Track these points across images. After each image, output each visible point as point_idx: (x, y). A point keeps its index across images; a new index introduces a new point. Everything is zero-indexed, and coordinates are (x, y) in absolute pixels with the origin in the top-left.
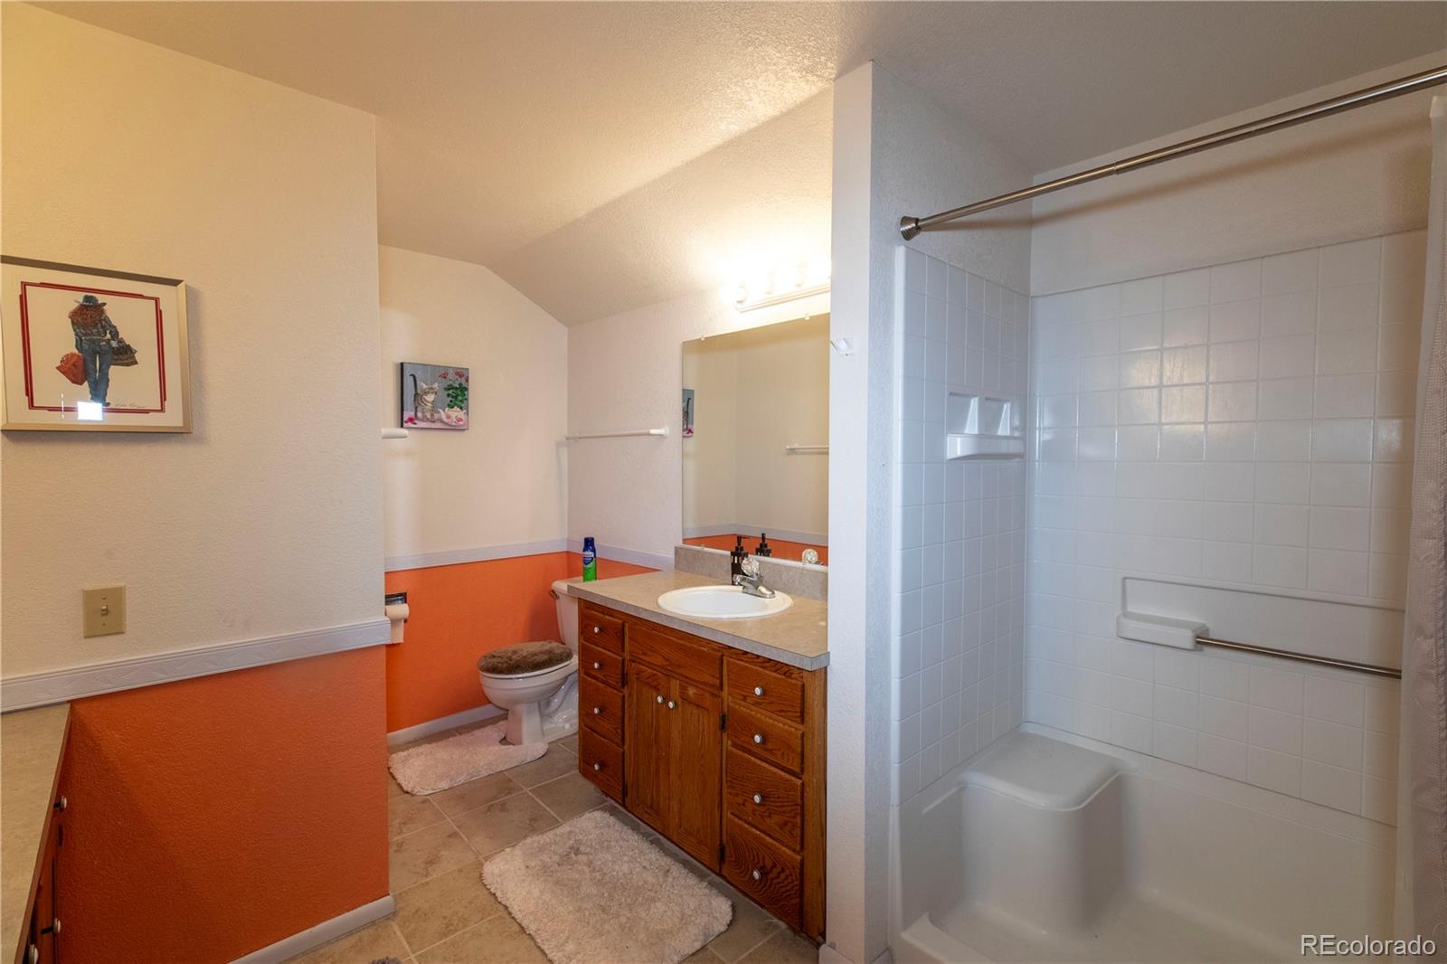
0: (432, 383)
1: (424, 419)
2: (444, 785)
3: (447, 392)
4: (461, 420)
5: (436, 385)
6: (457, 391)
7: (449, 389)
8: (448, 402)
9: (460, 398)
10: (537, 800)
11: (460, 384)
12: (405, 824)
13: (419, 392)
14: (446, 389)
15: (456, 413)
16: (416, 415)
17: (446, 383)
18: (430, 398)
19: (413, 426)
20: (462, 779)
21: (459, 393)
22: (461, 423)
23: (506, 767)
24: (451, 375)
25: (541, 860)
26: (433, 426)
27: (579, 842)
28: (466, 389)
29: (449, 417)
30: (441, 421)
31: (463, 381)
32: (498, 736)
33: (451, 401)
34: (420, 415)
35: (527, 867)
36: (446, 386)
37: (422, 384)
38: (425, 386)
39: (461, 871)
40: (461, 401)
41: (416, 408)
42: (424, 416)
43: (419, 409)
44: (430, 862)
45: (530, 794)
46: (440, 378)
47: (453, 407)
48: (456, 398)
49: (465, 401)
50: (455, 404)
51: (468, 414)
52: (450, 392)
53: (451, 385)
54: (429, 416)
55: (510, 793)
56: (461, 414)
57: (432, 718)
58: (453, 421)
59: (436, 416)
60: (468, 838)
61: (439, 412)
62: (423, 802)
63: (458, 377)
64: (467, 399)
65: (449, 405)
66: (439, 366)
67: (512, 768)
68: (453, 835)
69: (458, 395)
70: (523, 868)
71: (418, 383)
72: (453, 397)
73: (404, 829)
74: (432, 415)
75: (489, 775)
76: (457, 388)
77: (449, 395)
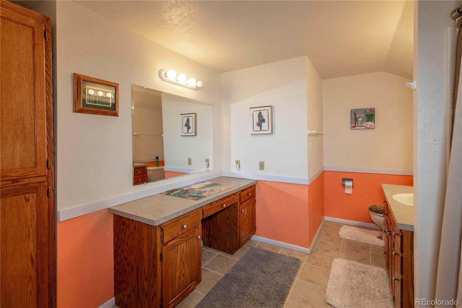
0: (361, 115)
1: (358, 126)
2: (349, 238)
3: (366, 117)
4: (372, 125)
5: (362, 115)
6: (370, 116)
7: (367, 116)
8: (367, 120)
9: (371, 118)
10: (370, 256)
11: (371, 114)
12: (331, 240)
13: (356, 118)
14: (366, 116)
15: (370, 123)
16: (355, 125)
17: (366, 114)
18: (360, 119)
19: (355, 128)
20: (354, 239)
21: (371, 116)
22: (372, 126)
23: (371, 243)
24: (368, 111)
25: (350, 267)
26: (361, 128)
27: (367, 272)
28: (374, 115)
29: (367, 125)
30: (364, 126)
31: (372, 112)
32: (378, 235)
33: (368, 120)
34: (357, 125)
35: (345, 266)
36: (366, 115)
37: (358, 115)
38: (358, 116)
39: (331, 257)
40: (371, 119)
41: (355, 123)
42: (358, 125)
43: (356, 123)
44: (327, 251)
45: (370, 253)
46: (364, 113)
47: (368, 121)
48: (370, 118)
49: (373, 119)
50: (369, 120)
51: (374, 123)
52: (367, 117)
53: (368, 114)
54: (360, 125)
55: (364, 250)
56: (372, 123)
57: (361, 221)
58: (368, 126)
59: (362, 125)
60: (341, 252)
61: (363, 124)
62: (340, 239)
63: (370, 111)
64: (374, 118)
65: (367, 121)
66: (363, 109)
67: (373, 245)
68: (338, 249)
69: (370, 117)
70: (344, 266)
71: (356, 115)
72: (368, 118)
73: (329, 241)
74: (361, 125)
75: (364, 243)
76: (370, 115)
77: (367, 118)
